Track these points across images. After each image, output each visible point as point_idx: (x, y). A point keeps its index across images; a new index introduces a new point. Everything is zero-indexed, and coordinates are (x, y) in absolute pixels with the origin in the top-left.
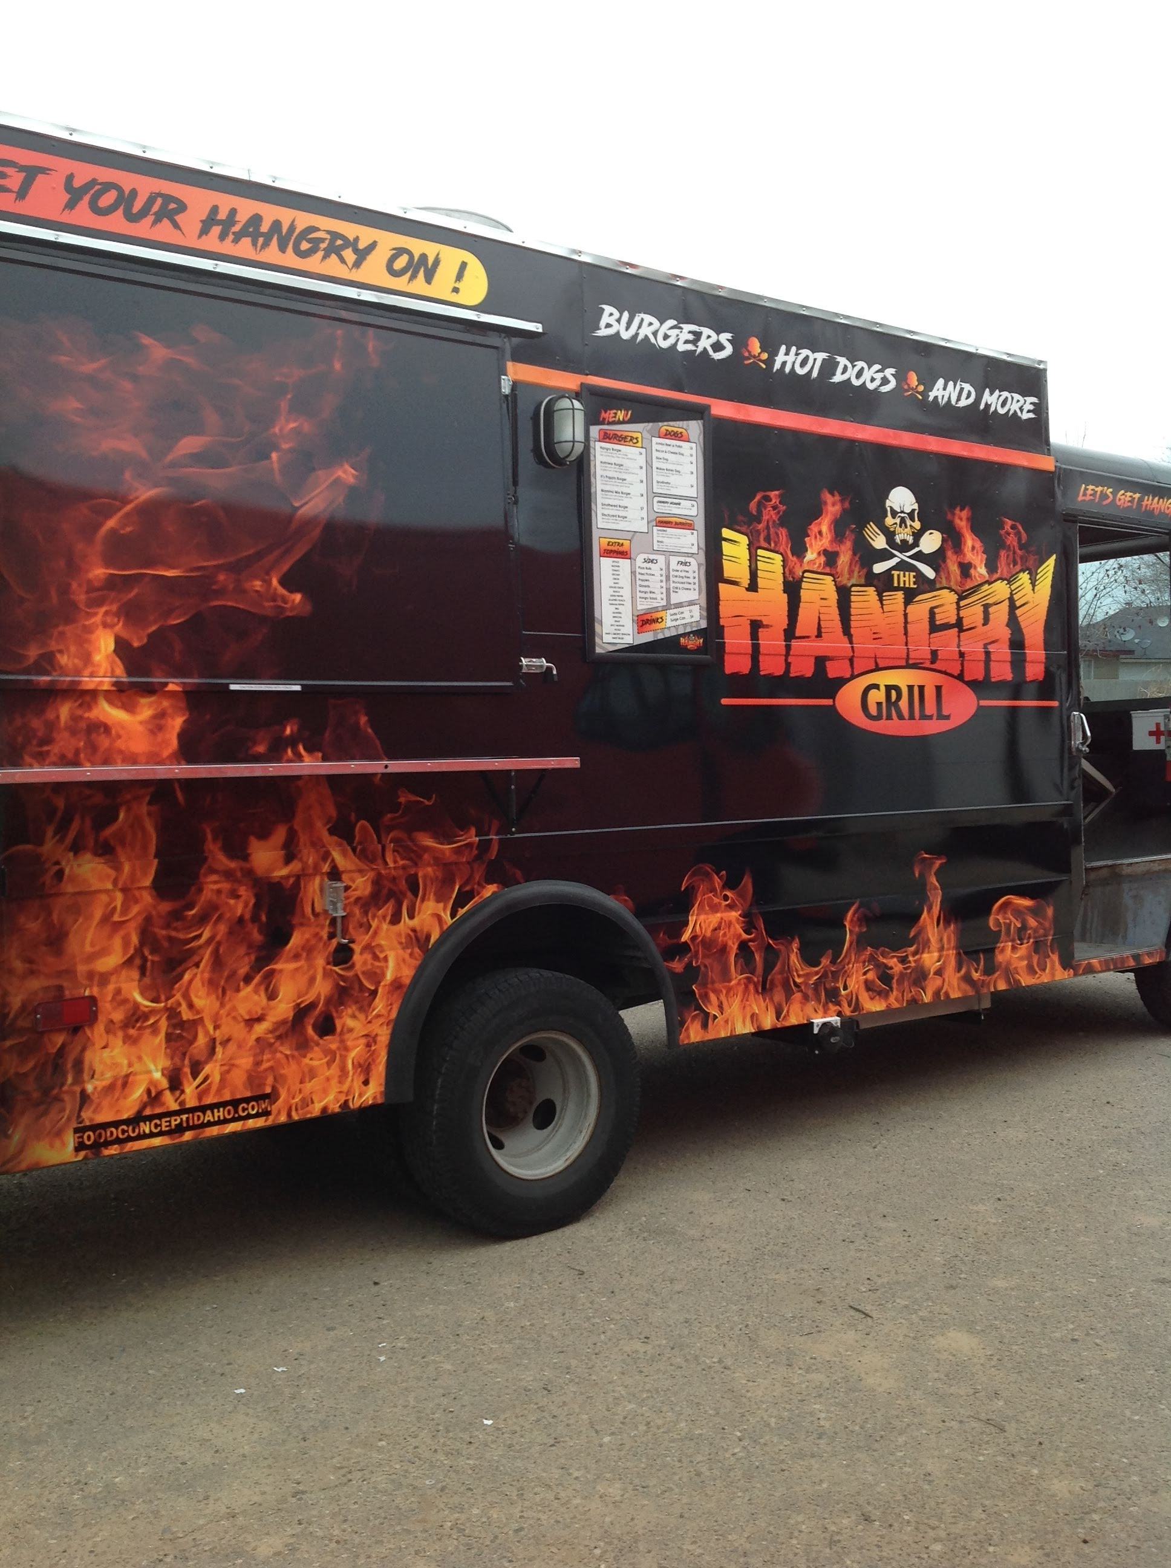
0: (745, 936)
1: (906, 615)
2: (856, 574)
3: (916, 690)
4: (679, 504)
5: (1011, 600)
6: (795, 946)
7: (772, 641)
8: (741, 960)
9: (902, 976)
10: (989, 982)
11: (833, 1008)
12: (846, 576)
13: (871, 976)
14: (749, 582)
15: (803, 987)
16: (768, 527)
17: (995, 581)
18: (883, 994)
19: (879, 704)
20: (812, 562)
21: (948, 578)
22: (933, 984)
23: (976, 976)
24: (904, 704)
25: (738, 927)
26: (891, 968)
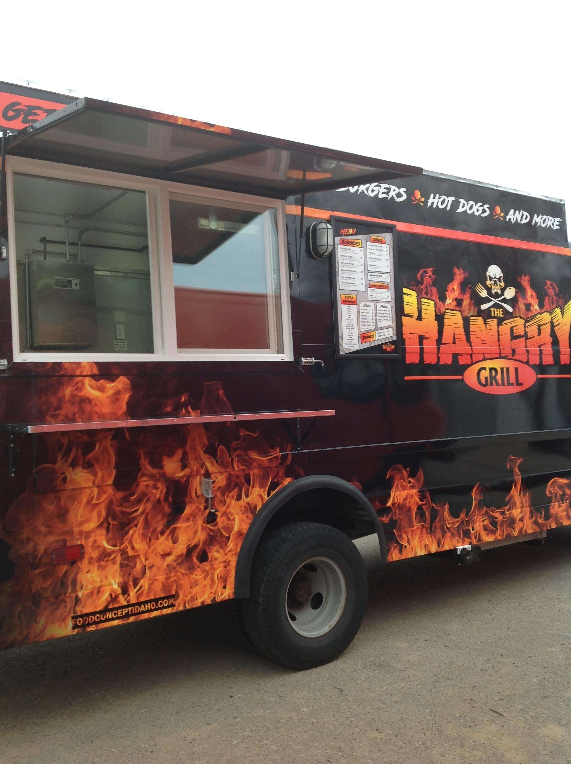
0: (420, 503)
1: (498, 331)
2: (472, 310)
3: (505, 370)
4: (381, 276)
5: (552, 322)
6: (447, 507)
7: (430, 346)
8: (419, 516)
9: (502, 522)
10: (547, 525)
11: (467, 540)
12: (467, 311)
13: (486, 522)
14: (417, 315)
15: (451, 530)
16: (426, 287)
17: (544, 312)
18: (493, 532)
19: (486, 378)
20: (450, 304)
21: (519, 312)
22: (518, 526)
23: (540, 521)
24: (499, 377)
25: (416, 497)
26: (497, 518)
